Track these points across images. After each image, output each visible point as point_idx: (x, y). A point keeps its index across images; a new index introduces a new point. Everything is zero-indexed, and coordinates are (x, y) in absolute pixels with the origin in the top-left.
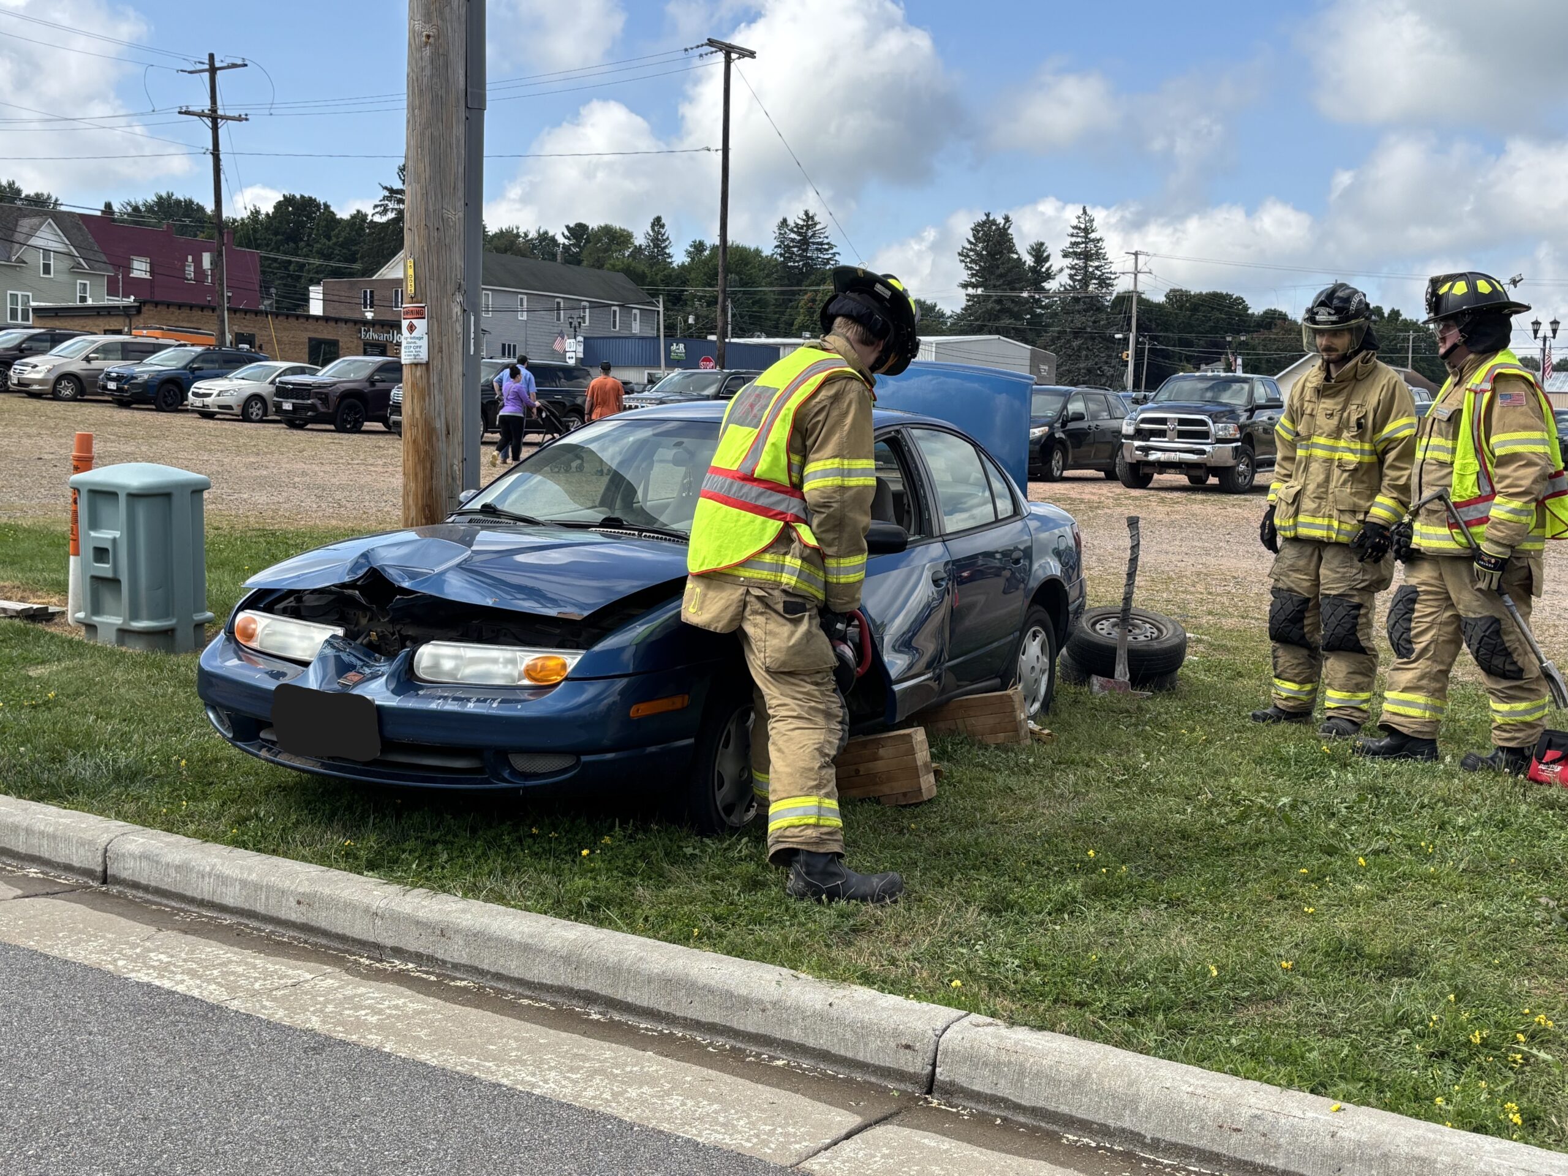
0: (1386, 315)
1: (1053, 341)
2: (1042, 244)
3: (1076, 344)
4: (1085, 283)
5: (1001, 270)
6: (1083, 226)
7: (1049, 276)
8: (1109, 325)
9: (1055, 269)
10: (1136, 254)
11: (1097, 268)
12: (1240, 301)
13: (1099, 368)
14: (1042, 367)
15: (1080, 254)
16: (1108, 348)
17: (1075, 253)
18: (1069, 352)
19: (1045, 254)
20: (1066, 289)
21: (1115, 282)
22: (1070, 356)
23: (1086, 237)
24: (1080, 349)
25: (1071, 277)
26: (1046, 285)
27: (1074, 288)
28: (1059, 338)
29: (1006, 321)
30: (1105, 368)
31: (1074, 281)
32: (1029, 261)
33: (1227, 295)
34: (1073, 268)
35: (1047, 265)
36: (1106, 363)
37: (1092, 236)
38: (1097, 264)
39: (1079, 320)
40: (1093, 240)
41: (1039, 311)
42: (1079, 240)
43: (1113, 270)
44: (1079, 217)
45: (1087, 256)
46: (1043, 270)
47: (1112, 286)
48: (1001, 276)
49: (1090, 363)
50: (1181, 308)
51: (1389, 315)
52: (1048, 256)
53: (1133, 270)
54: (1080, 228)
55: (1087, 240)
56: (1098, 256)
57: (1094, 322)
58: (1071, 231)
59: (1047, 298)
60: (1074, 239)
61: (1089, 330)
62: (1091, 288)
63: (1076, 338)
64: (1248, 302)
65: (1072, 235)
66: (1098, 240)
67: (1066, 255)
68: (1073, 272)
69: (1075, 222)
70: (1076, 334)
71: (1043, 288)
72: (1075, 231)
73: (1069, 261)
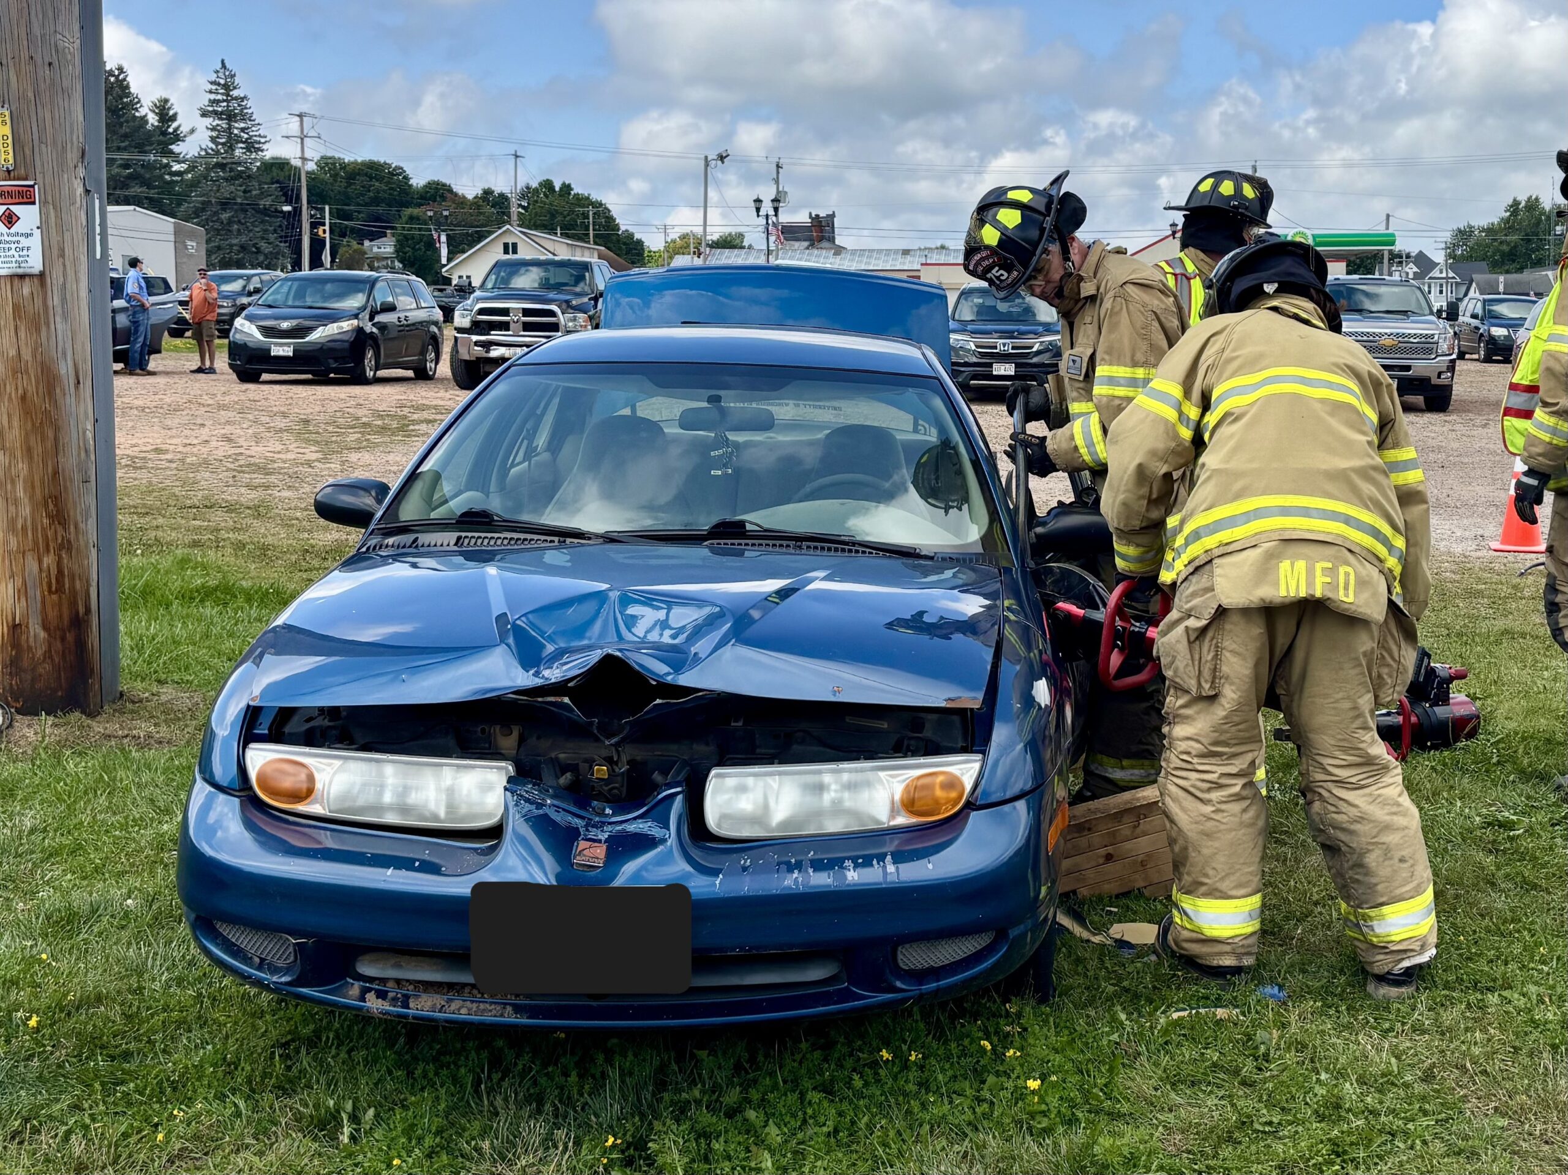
0: (557, 189)
1: (197, 213)
2: (166, 101)
3: (225, 216)
4: (230, 147)
5: (125, 129)
6: (222, 82)
7: (177, 138)
8: (263, 194)
9: (184, 129)
10: (301, 116)
11: (243, 130)
12: (399, 171)
13: (254, 245)
14: (189, 243)
15: (222, 113)
16: (263, 222)
17: (215, 112)
18: (217, 226)
19: (171, 113)
20: (207, 153)
21: (265, 147)
22: (218, 230)
23: (228, 95)
24: (230, 222)
25: (213, 139)
26: (175, 148)
27: (217, 152)
28: (203, 210)
29: (136, 190)
30: (263, 245)
31: (217, 144)
32: (153, 120)
33: (385, 163)
34: (213, 129)
35: (175, 125)
36: (263, 238)
37: (235, 93)
38: (242, 125)
39: (227, 189)
40: (236, 99)
41: (167, 177)
42: (219, 97)
43: (261, 132)
44: (217, 72)
45: (230, 116)
46: (171, 130)
47: (262, 151)
48: (125, 136)
49: (243, 239)
50: (335, 176)
51: (561, 189)
52: (175, 114)
53: (299, 134)
54: (219, 84)
55: (229, 98)
56: (244, 117)
57: (245, 192)
58: (210, 87)
59: (179, 162)
60: (213, 97)
61: (239, 200)
62: (238, 152)
63: (224, 210)
64: (409, 170)
65: (211, 92)
66: (243, 99)
67: (204, 114)
68: (214, 134)
69: (213, 77)
70: (225, 205)
71: (172, 152)
72: (214, 87)
73: (209, 121)
